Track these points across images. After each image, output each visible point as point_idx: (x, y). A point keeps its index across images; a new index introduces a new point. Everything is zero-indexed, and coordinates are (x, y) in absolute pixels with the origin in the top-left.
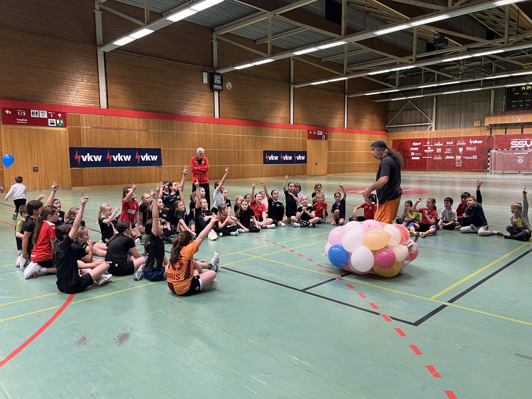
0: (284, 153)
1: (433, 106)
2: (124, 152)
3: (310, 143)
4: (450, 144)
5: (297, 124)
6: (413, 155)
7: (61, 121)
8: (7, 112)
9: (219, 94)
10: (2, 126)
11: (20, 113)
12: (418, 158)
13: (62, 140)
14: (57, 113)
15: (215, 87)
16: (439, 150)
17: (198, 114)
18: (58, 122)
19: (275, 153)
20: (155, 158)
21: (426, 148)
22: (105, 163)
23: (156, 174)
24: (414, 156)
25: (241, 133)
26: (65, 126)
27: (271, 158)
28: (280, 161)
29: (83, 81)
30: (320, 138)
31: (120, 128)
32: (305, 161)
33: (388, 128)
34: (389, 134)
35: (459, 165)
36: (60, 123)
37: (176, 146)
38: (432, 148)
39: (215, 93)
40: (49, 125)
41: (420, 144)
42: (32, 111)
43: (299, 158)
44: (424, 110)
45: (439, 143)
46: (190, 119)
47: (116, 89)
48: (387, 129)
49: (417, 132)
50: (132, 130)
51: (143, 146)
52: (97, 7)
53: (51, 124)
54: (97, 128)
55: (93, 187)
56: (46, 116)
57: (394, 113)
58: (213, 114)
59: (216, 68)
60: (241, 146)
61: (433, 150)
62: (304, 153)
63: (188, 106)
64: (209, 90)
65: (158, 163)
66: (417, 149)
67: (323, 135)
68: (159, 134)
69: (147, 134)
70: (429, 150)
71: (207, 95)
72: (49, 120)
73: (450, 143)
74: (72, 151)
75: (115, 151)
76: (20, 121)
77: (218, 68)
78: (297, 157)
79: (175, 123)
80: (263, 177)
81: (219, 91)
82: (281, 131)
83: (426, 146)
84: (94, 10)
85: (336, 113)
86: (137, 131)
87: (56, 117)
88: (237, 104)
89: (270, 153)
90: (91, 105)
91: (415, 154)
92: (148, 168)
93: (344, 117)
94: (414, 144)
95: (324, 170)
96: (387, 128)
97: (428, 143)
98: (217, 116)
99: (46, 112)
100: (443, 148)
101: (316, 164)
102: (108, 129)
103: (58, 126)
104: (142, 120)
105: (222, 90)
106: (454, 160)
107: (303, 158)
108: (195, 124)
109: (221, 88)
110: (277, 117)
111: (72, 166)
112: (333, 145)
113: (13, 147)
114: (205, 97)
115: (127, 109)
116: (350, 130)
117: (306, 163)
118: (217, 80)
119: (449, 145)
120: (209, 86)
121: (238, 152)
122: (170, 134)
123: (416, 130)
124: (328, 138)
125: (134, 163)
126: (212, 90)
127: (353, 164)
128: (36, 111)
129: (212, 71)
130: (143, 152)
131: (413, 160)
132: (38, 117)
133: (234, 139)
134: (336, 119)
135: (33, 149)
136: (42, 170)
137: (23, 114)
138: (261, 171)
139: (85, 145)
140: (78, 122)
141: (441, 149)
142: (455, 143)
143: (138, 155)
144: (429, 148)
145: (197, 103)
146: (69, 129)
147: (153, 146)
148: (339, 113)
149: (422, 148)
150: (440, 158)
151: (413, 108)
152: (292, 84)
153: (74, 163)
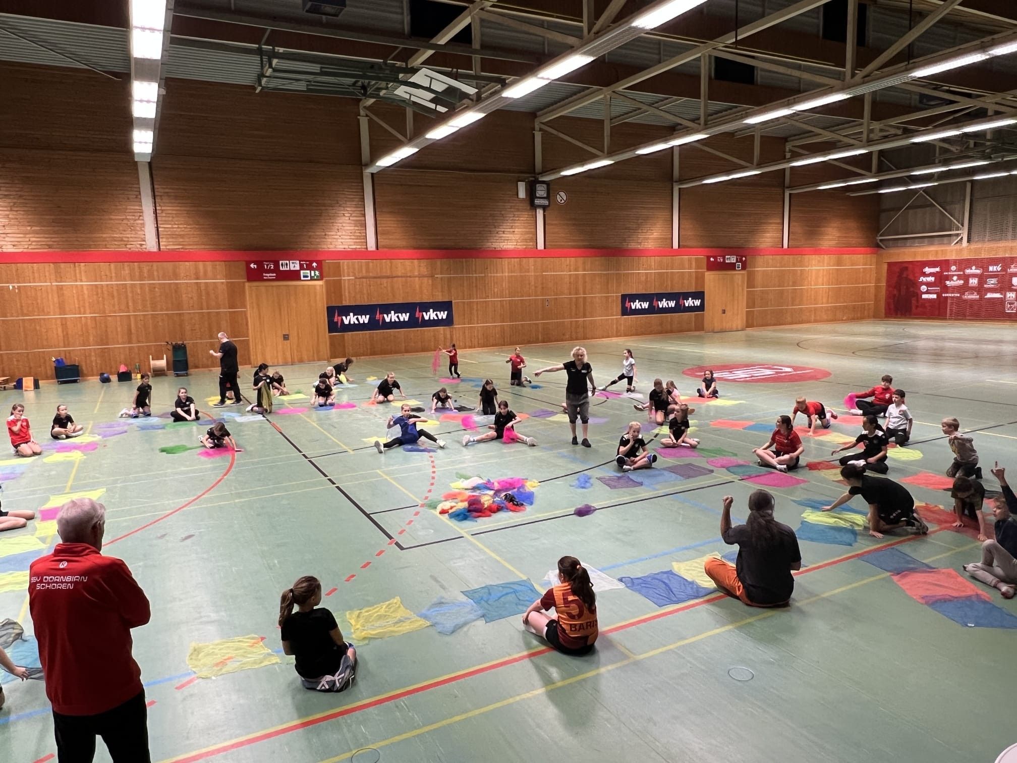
0: (660, 297)
1: (964, 200)
2: (399, 308)
3: (711, 277)
4: (995, 270)
5: (684, 247)
6: (925, 290)
7: (317, 273)
8: (252, 266)
9: (544, 212)
10: (247, 284)
11: (267, 265)
12: (934, 296)
13: (318, 297)
14: (312, 262)
15: (537, 202)
16: (974, 282)
17: (508, 245)
18: (313, 275)
19: (642, 297)
20: (443, 315)
21: (949, 278)
22: (373, 325)
23: (445, 338)
24: (927, 292)
25: (581, 269)
26: (321, 278)
27: (636, 305)
28: (652, 310)
29: (344, 216)
30: (732, 267)
31: (394, 275)
32: (701, 308)
33: (881, 240)
34: (882, 251)
35: (1012, 310)
36: (315, 275)
37: (475, 296)
38: (959, 277)
39: (538, 210)
40: (302, 278)
41: (938, 269)
42: (281, 262)
43: (689, 302)
44: (948, 208)
45: (974, 268)
46: (499, 254)
47: (390, 222)
48: (878, 243)
49: (932, 248)
50: (410, 277)
51: (426, 299)
52: (362, 112)
53: (304, 277)
54: (363, 278)
55: (358, 358)
56: (297, 268)
57: (892, 212)
58: (535, 244)
59: (539, 174)
60: (581, 291)
61: (962, 282)
62: (699, 295)
63: (494, 235)
64: (529, 208)
65: (449, 322)
66: (931, 279)
67: (737, 261)
68: (449, 280)
69: (433, 281)
70: (955, 282)
71: (525, 216)
72: (302, 272)
73: (995, 267)
74: (331, 311)
75: (387, 308)
76: (267, 276)
77: (544, 172)
78: (685, 301)
79: (474, 263)
80: (620, 336)
81: (544, 208)
82: (653, 261)
83: (949, 273)
84: (359, 117)
85: (765, 223)
86: (417, 278)
87: (310, 268)
88: (574, 225)
89: (633, 298)
90: (354, 247)
91: (928, 290)
92: (434, 330)
93: (781, 228)
94: (927, 270)
95: (739, 320)
96: (878, 241)
97: (953, 268)
98: (541, 246)
99: (298, 262)
100: (982, 279)
101: (724, 312)
102: (379, 278)
103: (312, 279)
104: (424, 263)
105: (548, 206)
106: (1002, 301)
107: (697, 303)
108: (505, 262)
109: (546, 202)
110: (648, 239)
111: (330, 331)
112: (759, 279)
113: (259, 310)
114: (522, 219)
115: (404, 248)
116: (793, 250)
117: (703, 310)
118: (541, 191)
119: (993, 272)
120: (528, 202)
121: (576, 300)
122: (465, 278)
123: (932, 244)
124: (748, 265)
125: (414, 323)
126: (533, 207)
127: (801, 309)
128: (285, 262)
129: (533, 179)
130: (425, 307)
131: (925, 299)
132: (288, 269)
133: (570, 278)
134: (765, 232)
135: (282, 310)
136: (293, 338)
137: (270, 267)
138: (617, 328)
139: (346, 303)
140: (338, 271)
141: (977, 279)
142: (1004, 269)
143: (419, 312)
144: (955, 278)
145: (509, 230)
146: (327, 281)
147: (439, 298)
148: (771, 221)
149: (941, 279)
150: (975, 296)
151: (928, 203)
152: (676, 182)
153: (333, 327)
